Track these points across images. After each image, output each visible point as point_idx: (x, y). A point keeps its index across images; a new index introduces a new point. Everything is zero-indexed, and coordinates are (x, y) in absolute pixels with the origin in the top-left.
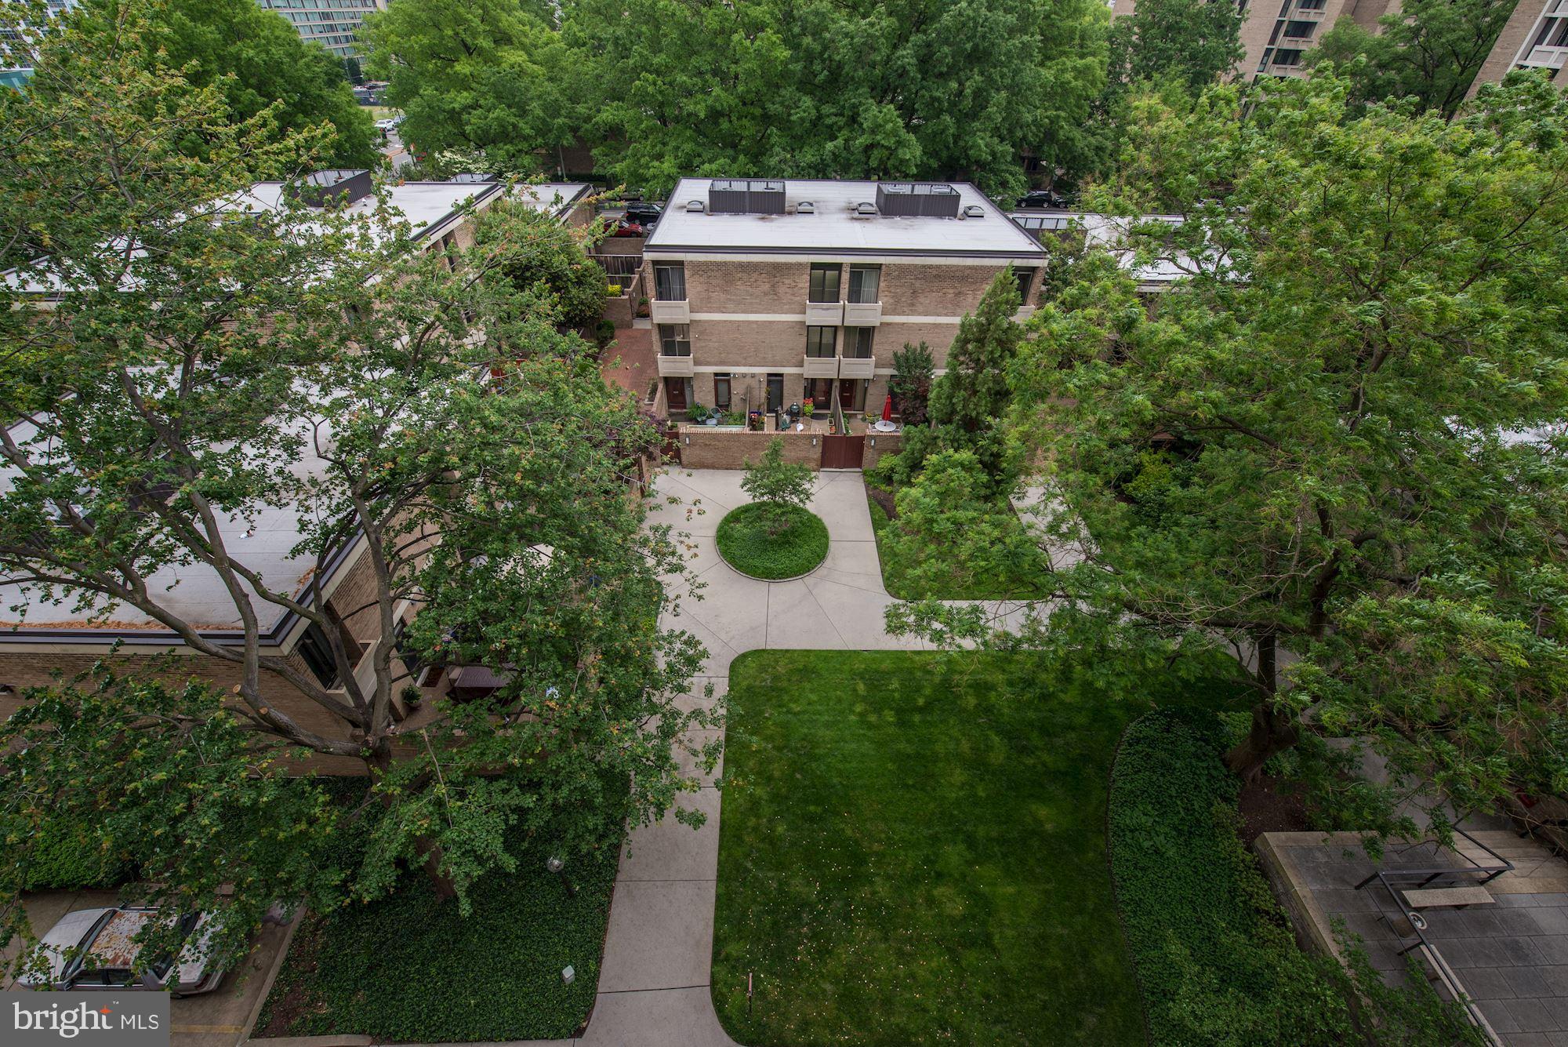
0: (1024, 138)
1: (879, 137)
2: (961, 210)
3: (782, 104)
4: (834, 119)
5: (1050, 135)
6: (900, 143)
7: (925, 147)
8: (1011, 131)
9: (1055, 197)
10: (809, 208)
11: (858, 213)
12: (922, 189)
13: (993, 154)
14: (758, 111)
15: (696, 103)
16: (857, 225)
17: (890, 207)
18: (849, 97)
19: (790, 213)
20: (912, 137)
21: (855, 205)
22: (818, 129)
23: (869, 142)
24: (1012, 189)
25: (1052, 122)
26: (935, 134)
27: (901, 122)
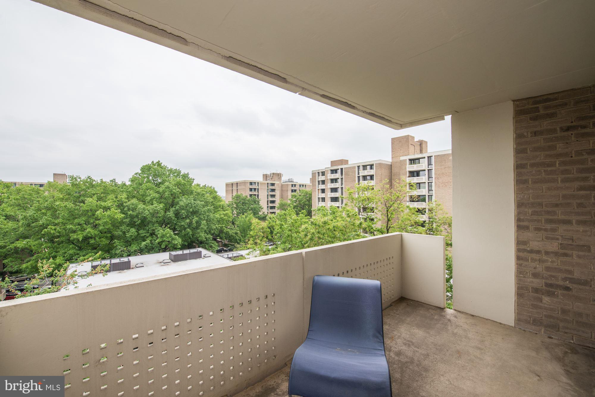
0: (214, 233)
1: (164, 239)
2: (202, 256)
3: (121, 231)
4: (145, 234)
5: (221, 231)
6: (173, 239)
7: (182, 239)
8: (210, 232)
9: (225, 249)
10: (142, 265)
11: (164, 263)
12: (186, 251)
13: (206, 238)
14: (109, 235)
15: (77, 235)
16: (164, 267)
17: (176, 259)
18: (151, 227)
19: (133, 268)
20: (177, 237)
21: (161, 261)
22: (139, 238)
23: (161, 240)
24: (214, 248)
25: (221, 228)
26: (185, 235)
27: (172, 233)
